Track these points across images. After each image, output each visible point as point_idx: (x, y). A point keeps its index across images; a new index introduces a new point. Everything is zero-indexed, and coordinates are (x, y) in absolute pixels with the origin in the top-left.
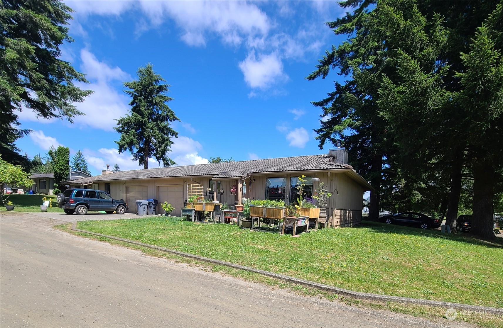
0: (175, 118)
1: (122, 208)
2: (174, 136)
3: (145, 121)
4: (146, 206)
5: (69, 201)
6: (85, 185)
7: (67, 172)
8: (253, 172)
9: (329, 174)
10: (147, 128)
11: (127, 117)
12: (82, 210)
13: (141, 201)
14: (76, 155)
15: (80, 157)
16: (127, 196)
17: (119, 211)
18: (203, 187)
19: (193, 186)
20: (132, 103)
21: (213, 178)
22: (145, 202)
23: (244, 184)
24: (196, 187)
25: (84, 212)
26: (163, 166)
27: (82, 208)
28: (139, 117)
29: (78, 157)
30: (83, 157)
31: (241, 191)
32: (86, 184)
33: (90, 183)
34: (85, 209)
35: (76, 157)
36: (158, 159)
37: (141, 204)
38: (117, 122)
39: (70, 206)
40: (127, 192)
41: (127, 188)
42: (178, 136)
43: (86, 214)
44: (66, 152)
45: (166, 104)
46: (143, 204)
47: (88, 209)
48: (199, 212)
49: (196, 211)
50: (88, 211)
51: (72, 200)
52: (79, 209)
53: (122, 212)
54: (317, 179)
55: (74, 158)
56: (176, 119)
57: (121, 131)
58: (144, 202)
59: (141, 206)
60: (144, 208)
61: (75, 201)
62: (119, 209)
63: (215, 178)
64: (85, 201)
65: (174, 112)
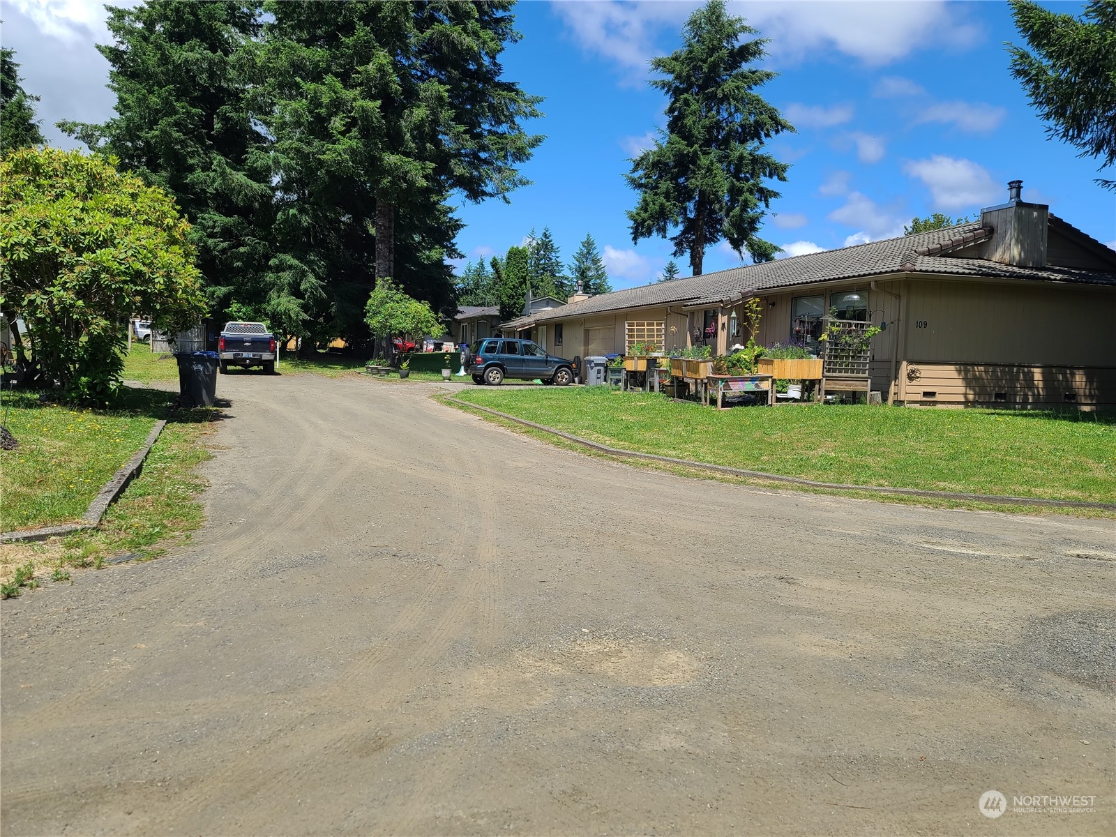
0: (779, 126)
1: (564, 373)
2: (775, 178)
3: (695, 152)
4: (602, 368)
5: (476, 361)
6: (521, 329)
8: (759, 289)
9: (873, 285)
10: (699, 168)
11: (655, 149)
12: (494, 375)
13: (592, 358)
14: (582, 247)
15: (588, 253)
16: (585, 350)
17: (560, 379)
18: (663, 326)
20: (671, 110)
21: (685, 306)
22: (601, 360)
23: (734, 315)
24: (646, 327)
25: (497, 380)
27: (495, 372)
28: (682, 145)
29: (585, 251)
30: (595, 252)
31: (725, 331)
32: (522, 327)
33: (529, 325)
34: (498, 375)
35: (581, 254)
36: (736, 244)
37: (593, 365)
39: (476, 369)
40: (587, 343)
41: (587, 332)
42: (785, 175)
43: (499, 384)
44: (522, 258)
45: (756, 91)
46: (597, 365)
47: (504, 374)
48: (631, 372)
49: (628, 372)
50: (505, 377)
51: (480, 359)
52: (490, 374)
53: (564, 380)
54: (856, 297)
55: (576, 255)
56: (784, 127)
58: (598, 360)
59: (592, 368)
60: (599, 371)
61: (485, 360)
62: (559, 374)
63: (688, 305)
64: (499, 359)
65: (776, 108)
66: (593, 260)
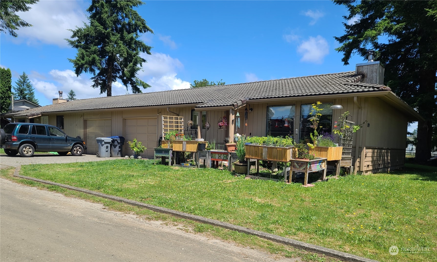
0: (146, 29)
1: (78, 148)
2: (146, 52)
3: (108, 33)
4: (109, 145)
5: (11, 139)
6: (31, 117)
7: (8, 101)
8: (250, 99)
9: (355, 99)
10: (111, 41)
11: (84, 27)
12: (28, 150)
13: (102, 139)
14: (20, 78)
15: (24, 82)
16: (84, 132)
17: (75, 152)
18: (183, 120)
19: (170, 118)
20: (91, 9)
21: (196, 107)
22: (108, 140)
23: (238, 114)
24: (174, 120)
25: (30, 154)
26: (132, 91)
27: (28, 147)
28: (100, 28)
29: (22, 81)
30: (28, 82)
31: (234, 125)
32: (32, 116)
33: (37, 115)
34: (31, 150)
35: (20, 81)
36: (125, 83)
37: (103, 143)
38: (72, 34)
39: (12, 145)
40: (85, 127)
41: (85, 122)
42: (150, 51)
43: (33, 156)
44: (7, 75)
45: (134, 9)
46: (106, 143)
47: (35, 148)
48: (178, 152)
49: (173, 152)
50: (36, 151)
51: (15, 138)
52: (24, 149)
53: (78, 152)
54: (339, 106)
55: (17, 82)
56: (148, 30)
57: (77, 47)
58: (107, 140)
59: (102, 145)
60: (107, 147)
61: (19, 139)
62: (75, 149)
63: (199, 107)
64: (31, 138)
65: (144, 20)
66: (27, 85)
